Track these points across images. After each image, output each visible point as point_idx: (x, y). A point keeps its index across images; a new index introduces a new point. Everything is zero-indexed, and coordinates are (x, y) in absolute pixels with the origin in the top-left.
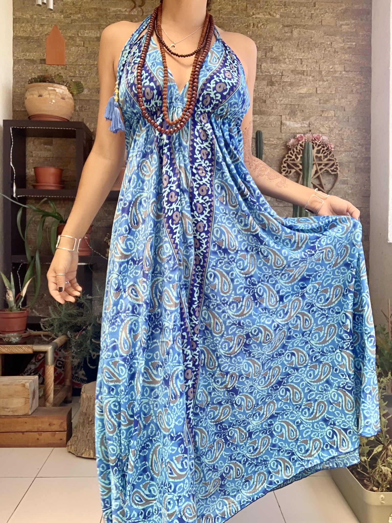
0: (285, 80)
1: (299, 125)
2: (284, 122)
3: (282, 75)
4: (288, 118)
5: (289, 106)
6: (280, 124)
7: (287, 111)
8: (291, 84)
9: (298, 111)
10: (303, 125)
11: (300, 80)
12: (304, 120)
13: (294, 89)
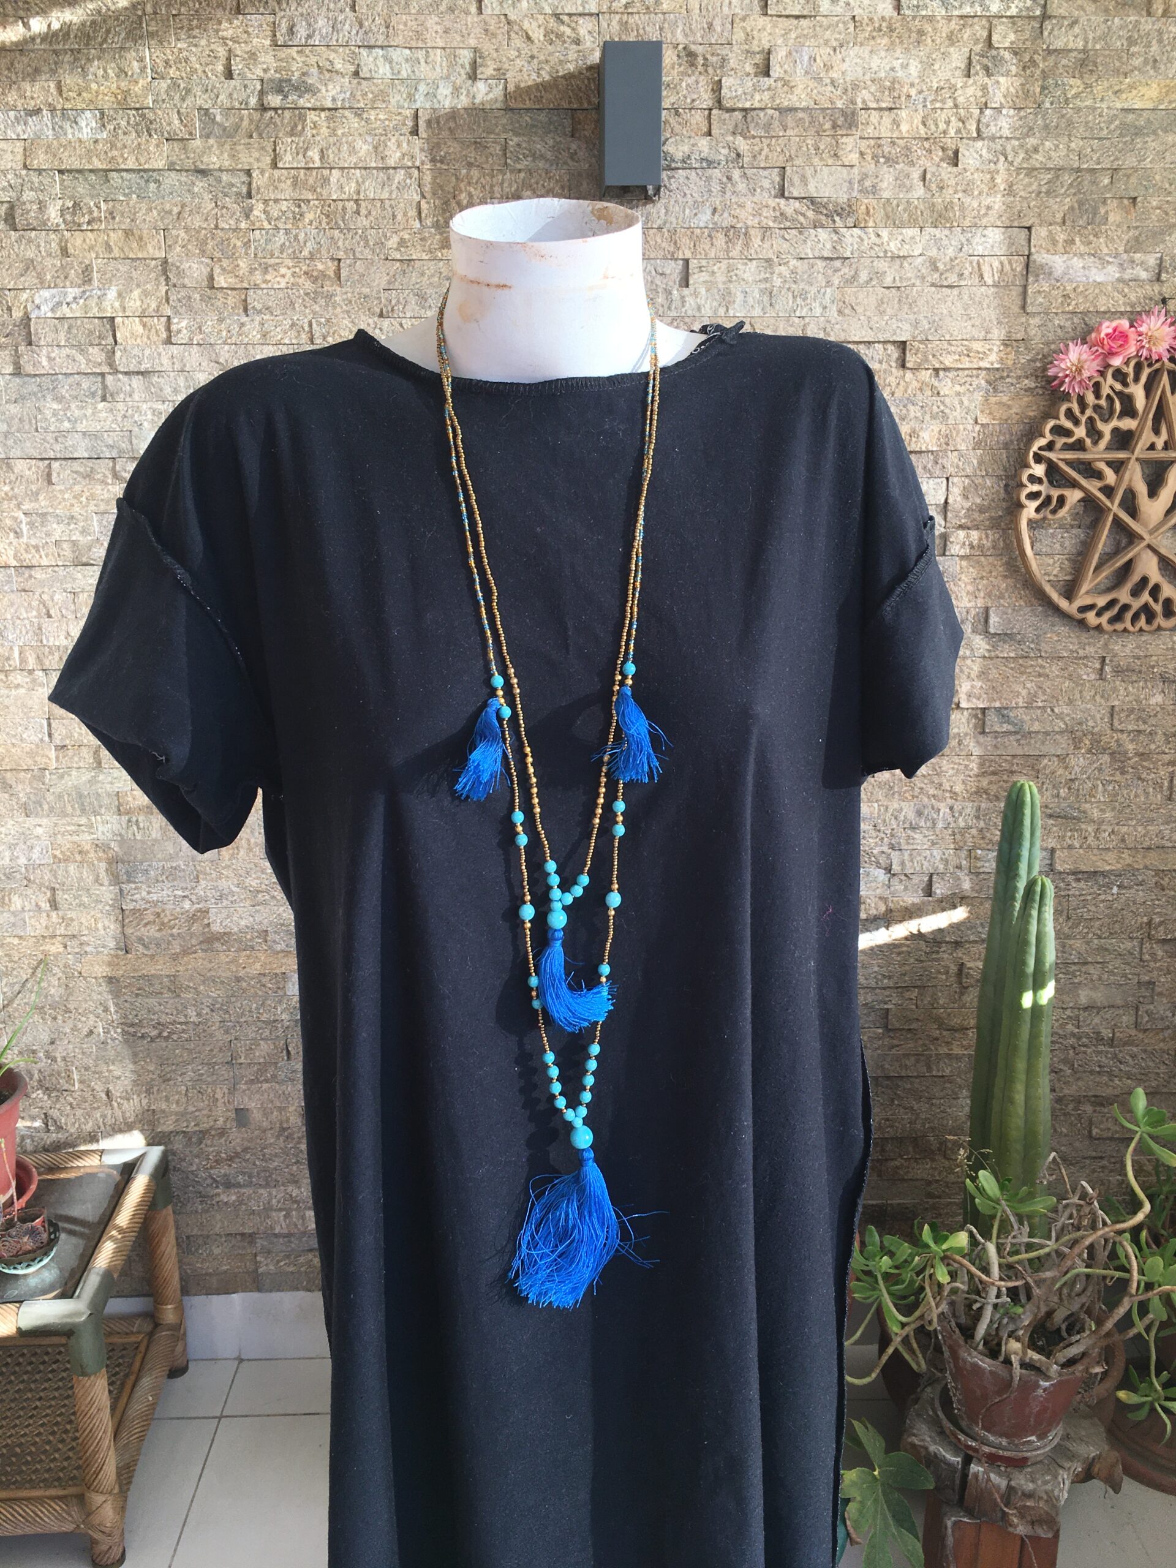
0: (1059, 44)
1: (1112, 272)
2: (1040, 257)
3: (1045, 17)
4: (1061, 237)
5: (1067, 178)
6: (1019, 268)
7: (1060, 205)
8: (1085, 63)
9: (1113, 204)
10: (1128, 274)
11: (1131, 42)
12: (1136, 245)
13: (1099, 89)
